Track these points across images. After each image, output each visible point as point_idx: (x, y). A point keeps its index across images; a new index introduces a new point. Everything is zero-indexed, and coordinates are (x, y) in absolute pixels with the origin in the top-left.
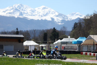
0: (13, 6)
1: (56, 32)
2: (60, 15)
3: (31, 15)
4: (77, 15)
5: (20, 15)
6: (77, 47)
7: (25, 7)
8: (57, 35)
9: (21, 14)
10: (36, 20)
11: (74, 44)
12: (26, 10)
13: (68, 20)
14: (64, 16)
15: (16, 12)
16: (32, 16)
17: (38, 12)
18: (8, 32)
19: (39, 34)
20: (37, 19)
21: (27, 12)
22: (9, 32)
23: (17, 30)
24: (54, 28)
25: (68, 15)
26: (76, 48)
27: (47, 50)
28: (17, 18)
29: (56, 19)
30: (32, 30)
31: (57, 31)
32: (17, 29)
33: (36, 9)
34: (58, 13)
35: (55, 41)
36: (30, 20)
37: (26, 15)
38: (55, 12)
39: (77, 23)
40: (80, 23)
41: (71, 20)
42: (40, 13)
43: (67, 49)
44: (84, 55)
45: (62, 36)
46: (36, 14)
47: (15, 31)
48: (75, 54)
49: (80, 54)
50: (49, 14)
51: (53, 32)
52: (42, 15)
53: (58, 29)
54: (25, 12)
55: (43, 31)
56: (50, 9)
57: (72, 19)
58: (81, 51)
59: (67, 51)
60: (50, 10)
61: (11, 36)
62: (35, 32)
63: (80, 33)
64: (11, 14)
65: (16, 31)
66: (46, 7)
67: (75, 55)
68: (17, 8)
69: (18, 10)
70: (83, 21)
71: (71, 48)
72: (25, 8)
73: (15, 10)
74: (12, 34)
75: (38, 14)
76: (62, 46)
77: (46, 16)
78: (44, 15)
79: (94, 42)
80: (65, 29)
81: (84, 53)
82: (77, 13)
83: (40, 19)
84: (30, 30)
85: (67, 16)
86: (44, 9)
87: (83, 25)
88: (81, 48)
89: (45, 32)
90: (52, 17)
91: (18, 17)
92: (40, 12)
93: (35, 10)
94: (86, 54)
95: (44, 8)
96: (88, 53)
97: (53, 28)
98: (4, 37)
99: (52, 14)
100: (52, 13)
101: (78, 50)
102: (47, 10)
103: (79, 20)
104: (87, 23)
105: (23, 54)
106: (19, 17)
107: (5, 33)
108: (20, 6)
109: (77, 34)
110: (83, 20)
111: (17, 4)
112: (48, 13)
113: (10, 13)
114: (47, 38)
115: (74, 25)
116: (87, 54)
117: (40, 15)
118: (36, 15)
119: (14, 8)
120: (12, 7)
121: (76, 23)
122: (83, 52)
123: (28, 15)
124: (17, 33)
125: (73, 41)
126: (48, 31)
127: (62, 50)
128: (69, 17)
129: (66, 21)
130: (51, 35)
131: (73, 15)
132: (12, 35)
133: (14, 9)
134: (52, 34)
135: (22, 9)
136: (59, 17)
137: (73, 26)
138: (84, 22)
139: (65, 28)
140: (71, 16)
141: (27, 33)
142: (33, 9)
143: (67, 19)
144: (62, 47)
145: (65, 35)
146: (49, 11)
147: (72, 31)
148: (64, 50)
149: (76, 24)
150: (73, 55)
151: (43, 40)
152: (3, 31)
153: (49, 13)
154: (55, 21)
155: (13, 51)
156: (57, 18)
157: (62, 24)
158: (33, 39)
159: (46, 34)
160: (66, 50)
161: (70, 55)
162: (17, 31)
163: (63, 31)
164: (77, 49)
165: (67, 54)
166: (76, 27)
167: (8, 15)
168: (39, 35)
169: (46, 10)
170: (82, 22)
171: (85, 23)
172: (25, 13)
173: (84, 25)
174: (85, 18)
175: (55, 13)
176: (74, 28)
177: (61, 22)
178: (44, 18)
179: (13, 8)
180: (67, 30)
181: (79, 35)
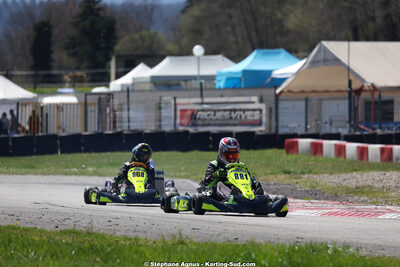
1: (97, 15)
6: (261, 111)
8: (104, 30)
26: (257, 117)
43: (207, 122)
45: (136, 36)
48: (255, 148)
49: (284, 151)
51: (82, 15)
55: (29, 11)
59: (208, 134)
63: (234, 19)
71: (231, 118)
76: (179, 108)
79: (350, 82)
81: (303, 143)
94: (317, 149)
96: (329, 145)
101: (270, 128)
109: (217, 26)
114: (51, 52)
116: (322, 151)
122: (296, 136)
125: (222, 74)
127: (181, 128)
130: (75, 33)
134: (76, 25)
144: (178, 114)
145: (148, 29)
147: (183, 11)
148: (191, 130)
159: (46, 29)
160: (201, 129)
164: (260, 123)
168: (8, 36)
181: (229, 29)
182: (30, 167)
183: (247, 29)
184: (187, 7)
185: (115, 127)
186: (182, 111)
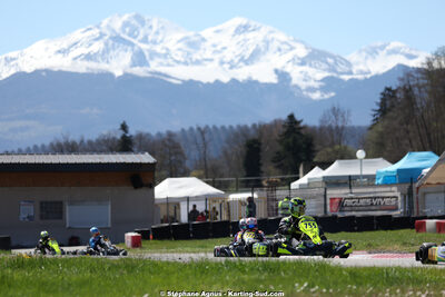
0: (102, 26)
1: (299, 133)
2: (315, 56)
3: (186, 63)
4: (395, 52)
5: (134, 65)
6: (396, 197)
7: (155, 29)
8: (304, 146)
9: (140, 59)
10: (208, 83)
11: (385, 184)
12: (161, 41)
13: (350, 77)
14: (336, 61)
15: (114, 49)
16: (190, 68)
17: (214, 49)
18: (82, 141)
19: (226, 145)
20: (212, 81)
21: (167, 49)
22: (90, 142)
23: (122, 132)
24: (291, 117)
25: (353, 57)
26: (394, 203)
27: (263, 217)
28: (119, 77)
29: (297, 75)
30: (191, 129)
31: (305, 127)
32: (124, 127)
33: (207, 33)
34: (307, 48)
35: (298, 173)
36: (179, 82)
37: (161, 64)
38: (293, 44)
39: (394, 92)
40: (408, 91)
41: (366, 79)
42: (226, 51)
43: (352, 208)
44: (430, 231)
45: (330, 150)
46: (205, 57)
47: (114, 138)
48: (392, 229)
49: (414, 230)
50: (264, 53)
51: (286, 134)
52: (236, 60)
53: (310, 120)
54: (158, 49)
55: (243, 130)
56: (271, 32)
57: (373, 73)
58: (415, 215)
59: (354, 217)
60: (272, 35)
61: (98, 161)
62: (204, 139)
63: (411, 134)
64: (96, 60)
65: (119, 137)
66: (253, 23)
67: (390, 233)
68: (118, 31)
69: (124, 39)
70: (421, 82)
71: (372, 204)
72: (157, 33)
73: (111, 42)
74: (101, 152)
75: (217, 57)
76: (328, 197)
77: (252, 63)
78: (242, 60)
80: (341, 119)
81: (430, 223)
82: (394, 44)
83: (225, 79)
84: (183, 130)
85: (347, 58)
86: (240, 34)
87: (422, 97)
88: (415, 200)
89: (253, 135)
90: (279, 67)
91: (126, 75)
92: (225, 48)
93: (204, 40)
94: (440, 228)
95: (244, 29)
97: (284, 117)
98: (72, 164)
99: (278, 53)
100: (279, 50)
101: (404, 212)
102: (254, 39)
103: (401, 75)
104: (440, 89)
105: (154, 238)
106: (129, 71)
107: (72, 148)
108: (134, 22)
109: (397, 139)
110: (419, 75)
111: (120, 16)
112: (263, 49)
113: (88, 57)
114: (260, 165)
115: (379, 101)
117: (228, 59)
118: (206, 60)
119: (109, 33)
120: (98, 31)
121: (389, 89)
122: (426, 218)
123: (170, 61)
124: (126, 145)
125: (381, 173)
126: (262, 129)
127: (330, 214)
128: (358, 64)
129: (342, 80)
130: (280, 148)
131: (373, 52)
132: (102, 156)
133: (106, 38)
134: (280, 142)
135: (141, 36)
136: (311, 65)
137: (377, 103)
138: (426, 82)
139: (343, 116)
140: (366, 58)
141: (167, 142)
142: (191, 34)
143: (350, 73)
144: (328, 201)
145: (340, 144)
146: (267, 43)
147: (370, 128)
148: (340, 215)
149: (389, 95)
150: (383, 232)
151: (245, 173)
152: (62, 141)
153: (267, 48)
154: (296, 86)
155: (109, 226)
156: (301, 72)
157: (326, 96)
158: (196, 169)
159: (256, 146)
160: (348, 214)
161: (368, 234)
162: (124, 137)
163: (330, 128)
164: (396, 209)
165: (354, 231)
166: (390, 110)
167: (82, 67)
168: (225, 153)
169: (250, 35)
170: (417, 85)
171: (428, 88)
172: (158, 55)
173: (426, 96)
174: (429, 63)
175: (292, 48)
176: (379, 111)
177: (323, 89)
178: (242, 74)
179: (102, 35)
180: (348, 124)
181: (407, 142)
182: (202, 247)
183: (421, 141)
184: (373, 125)
185: (277, 214)
186: (331, 199)
